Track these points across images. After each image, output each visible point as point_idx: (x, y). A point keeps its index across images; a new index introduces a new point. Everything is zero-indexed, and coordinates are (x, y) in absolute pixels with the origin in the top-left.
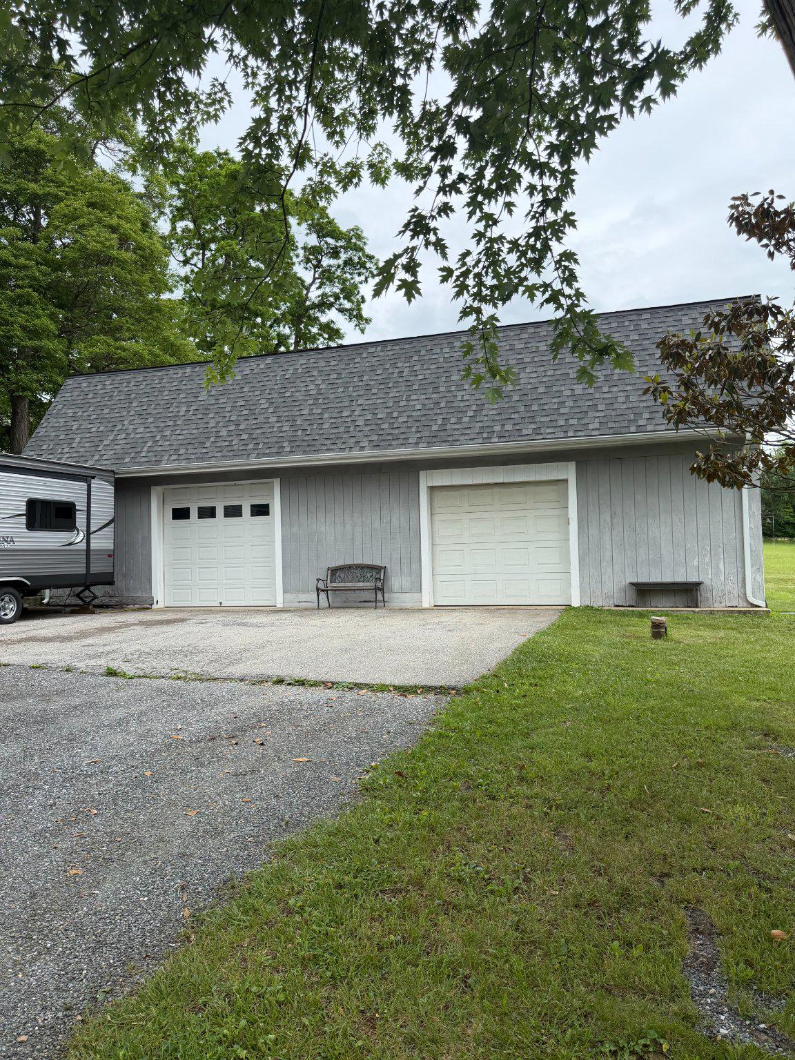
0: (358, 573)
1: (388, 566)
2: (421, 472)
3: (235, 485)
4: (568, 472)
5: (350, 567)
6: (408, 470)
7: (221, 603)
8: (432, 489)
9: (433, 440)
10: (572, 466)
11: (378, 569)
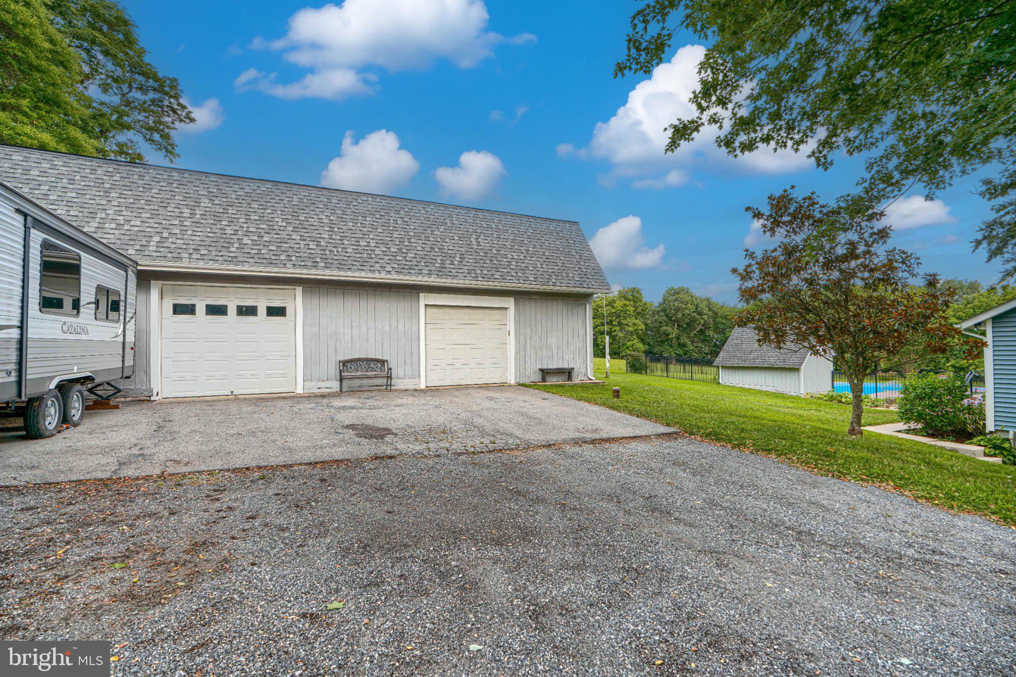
0: (364, 364)
1: (388, 360)
2: (421, 295)
3: (251, 288)
4: (510, 303)
5: (359, 360)
6: (414, 290)
7: (232, 392)
8: (426, 305)
9: (440, 273)
10: (512, 300)
11: (383, 362)
